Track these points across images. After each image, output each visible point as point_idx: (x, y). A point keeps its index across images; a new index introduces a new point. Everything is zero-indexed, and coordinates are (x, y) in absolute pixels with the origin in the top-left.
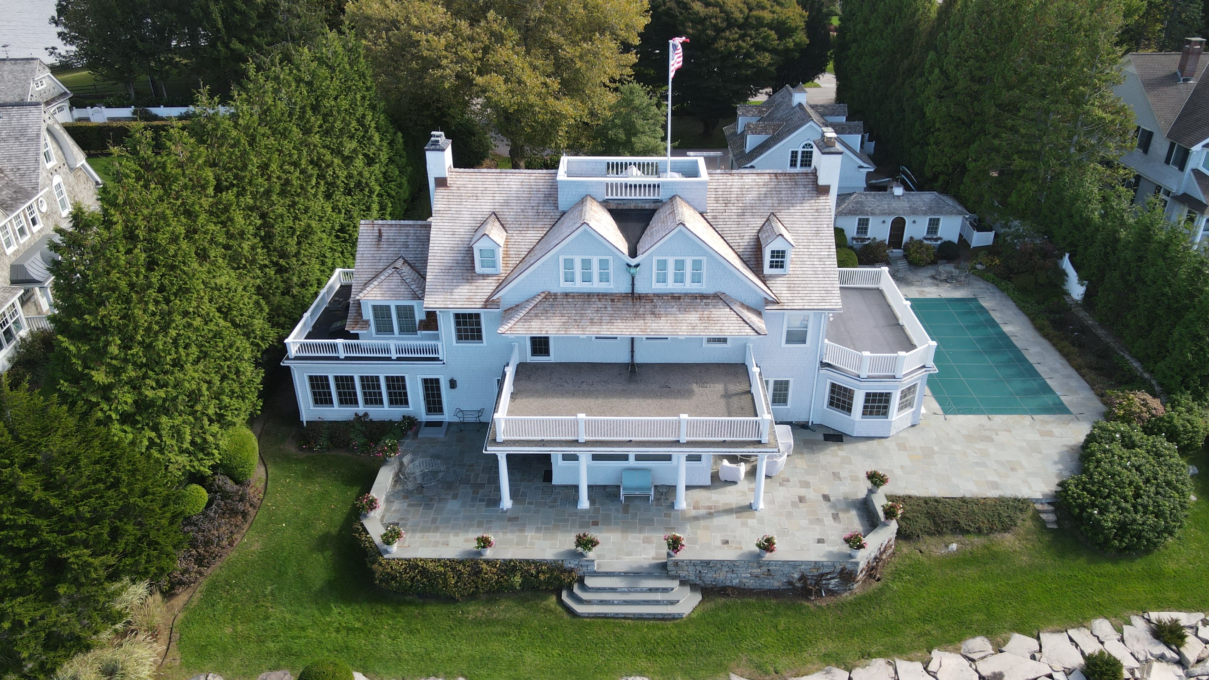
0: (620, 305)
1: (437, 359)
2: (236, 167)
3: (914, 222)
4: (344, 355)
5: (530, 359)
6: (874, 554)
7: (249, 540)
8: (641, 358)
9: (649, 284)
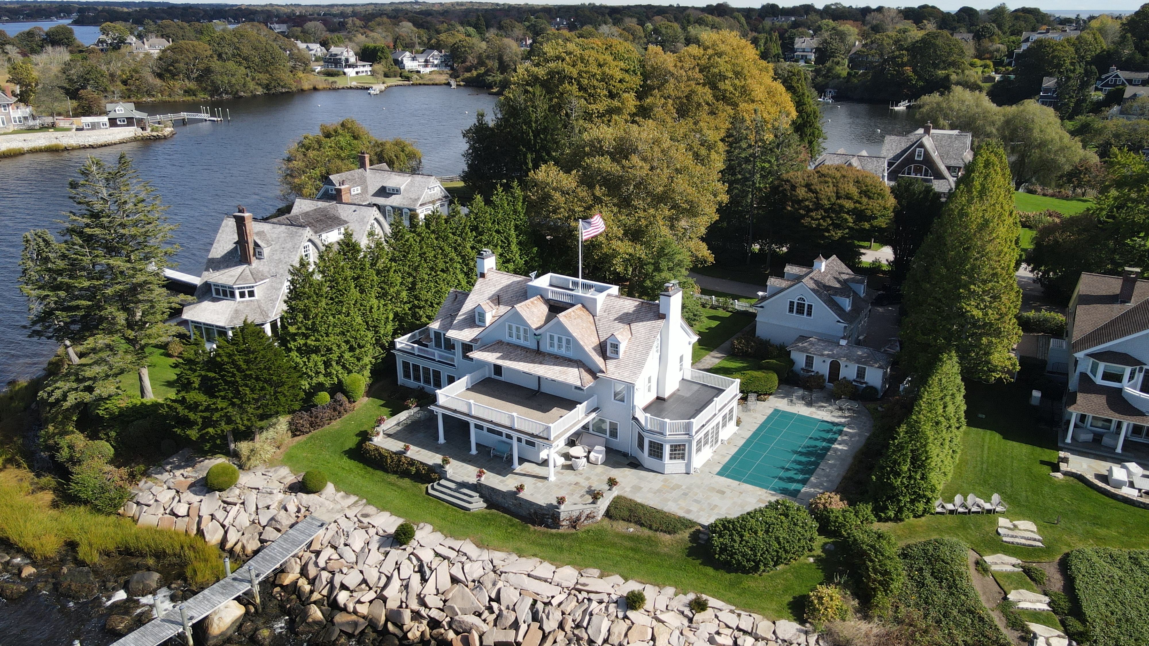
0: (528, 355)
1: (454, 366)
2: (404, 251)
3: (846, 366)
4: (417, 353)
5: (493, 376)
6: (576, 514)
7: (336, 424)
8: (543, 389)
9: (545, 347)
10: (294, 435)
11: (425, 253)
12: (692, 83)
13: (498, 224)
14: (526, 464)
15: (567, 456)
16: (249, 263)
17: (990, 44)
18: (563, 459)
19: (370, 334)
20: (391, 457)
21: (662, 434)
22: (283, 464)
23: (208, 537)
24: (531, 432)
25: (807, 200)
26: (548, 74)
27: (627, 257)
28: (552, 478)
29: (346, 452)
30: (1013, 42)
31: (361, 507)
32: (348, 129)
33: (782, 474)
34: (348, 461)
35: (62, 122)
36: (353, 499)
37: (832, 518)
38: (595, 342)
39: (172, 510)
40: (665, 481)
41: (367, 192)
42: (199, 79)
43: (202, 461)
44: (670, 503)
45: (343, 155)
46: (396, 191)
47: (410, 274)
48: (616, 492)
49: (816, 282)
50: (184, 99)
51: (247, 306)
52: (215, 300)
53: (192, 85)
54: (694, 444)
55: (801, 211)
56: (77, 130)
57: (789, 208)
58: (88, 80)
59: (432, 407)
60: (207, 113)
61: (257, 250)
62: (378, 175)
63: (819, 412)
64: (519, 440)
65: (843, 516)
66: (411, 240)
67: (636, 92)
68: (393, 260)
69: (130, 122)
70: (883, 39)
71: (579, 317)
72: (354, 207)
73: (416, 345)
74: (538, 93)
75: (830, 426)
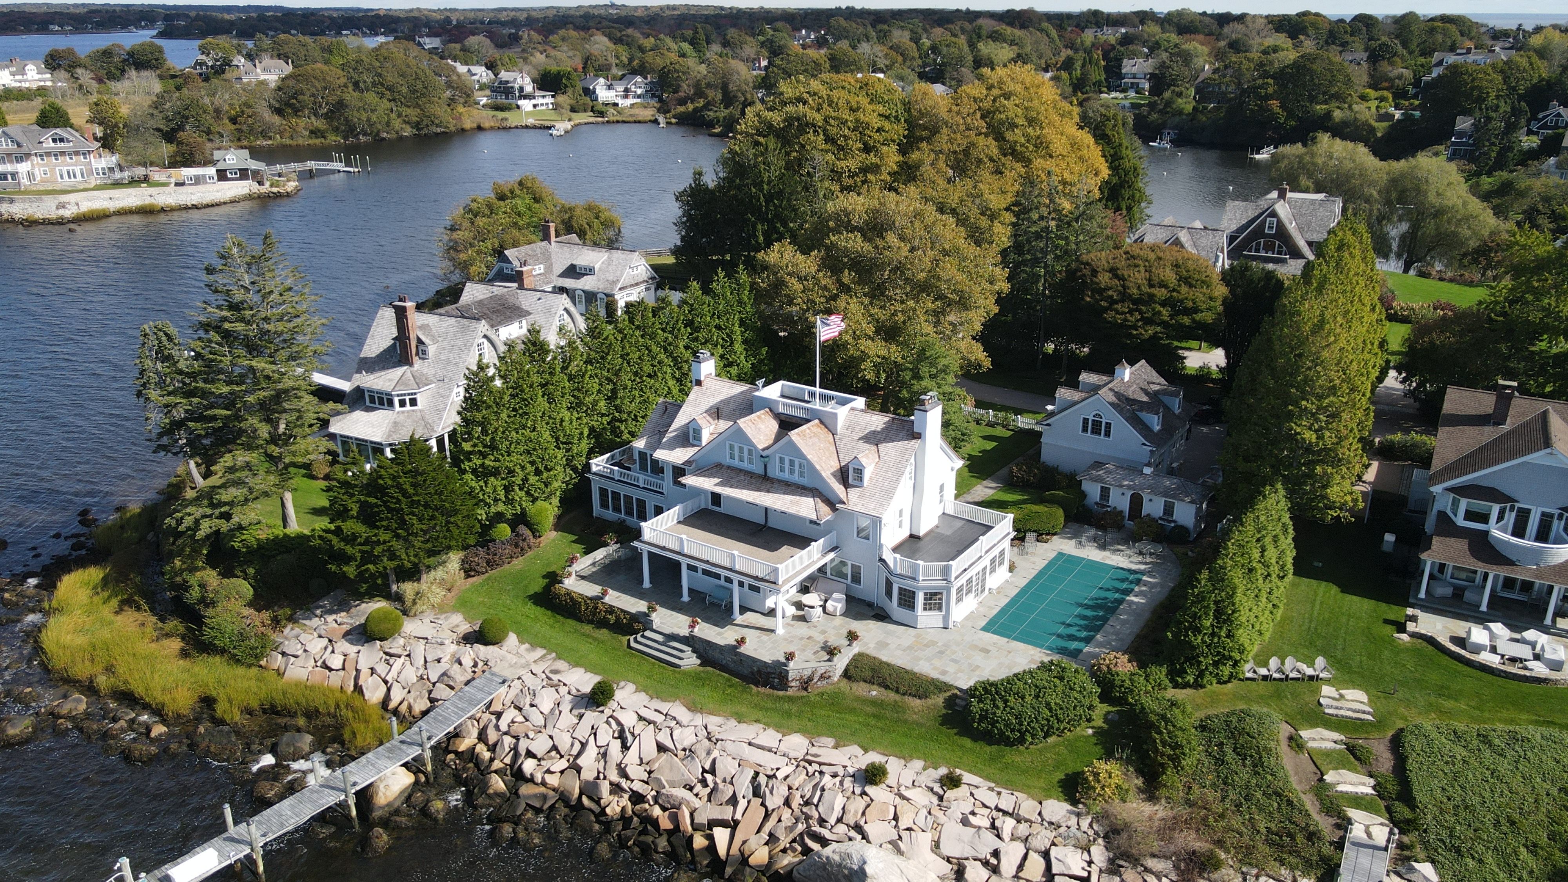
0: (753, 481)
1: (662, 493)
2: (603, 352)
3: (1151, 500)
4: (617, 478)
5: (710, 507)
6: (807, 673)
7: (518, 563)
8: (772, 523)
9: (775, 472)
10: (468, 576)
11: (628, 354)
12: (972, 133)
13: (719, 318)
14: (749, 615)
15: (799, 606)
16: (411, 364)
17: (1390, 68)
18: (794, 608)
19: (560, 454)
20: (586, 604)
21: (914, 579)
22: (455, 609)
23: (367, 695)
24: (755, 574)
25: (1111, 288)
26: (785, 120)
27: (879, 360)
28: (780, 631)
29: (530, 597)
30: (1422, 66)
31: (549, 662)
32: (528, 188)
33: (1061, 630)
34: (533, 607)
35: (157, 175)
36: (540, 652)
37: (1117, 683)
38: (836, 466)
39: (324, 662)
40: (918, 636)
41: (552, 271)
42: (329, 116)
43: (358, 605)
44: (921, 662)
45: (521, 223)
46: (589, 271)
47: (609, 380)
48: (856, 648)
49: (1117, 394)
50: (311, 142)
51: (409, 417)
52: (369, 409)
53: (319, 124)
54: (954, 592)
55: (1103, 303)
56: (177, 184)
57: (1088, 299)
58: (187, 118)
59: (635, 544)
60: (341, 161)
61: (421, 348)
62: (566, 249)
63: (1114, 557)
64: (741, 584)
65: (1131, 680)
66: (611, 337)
67: (898, 145)
68: (588, 362)
69: (243, 174)
70: (1241, 63)
71: (815, 435)
72: (538, 294)
73: (616, 468)
74: (771, 146)
75: (1125, 574)
